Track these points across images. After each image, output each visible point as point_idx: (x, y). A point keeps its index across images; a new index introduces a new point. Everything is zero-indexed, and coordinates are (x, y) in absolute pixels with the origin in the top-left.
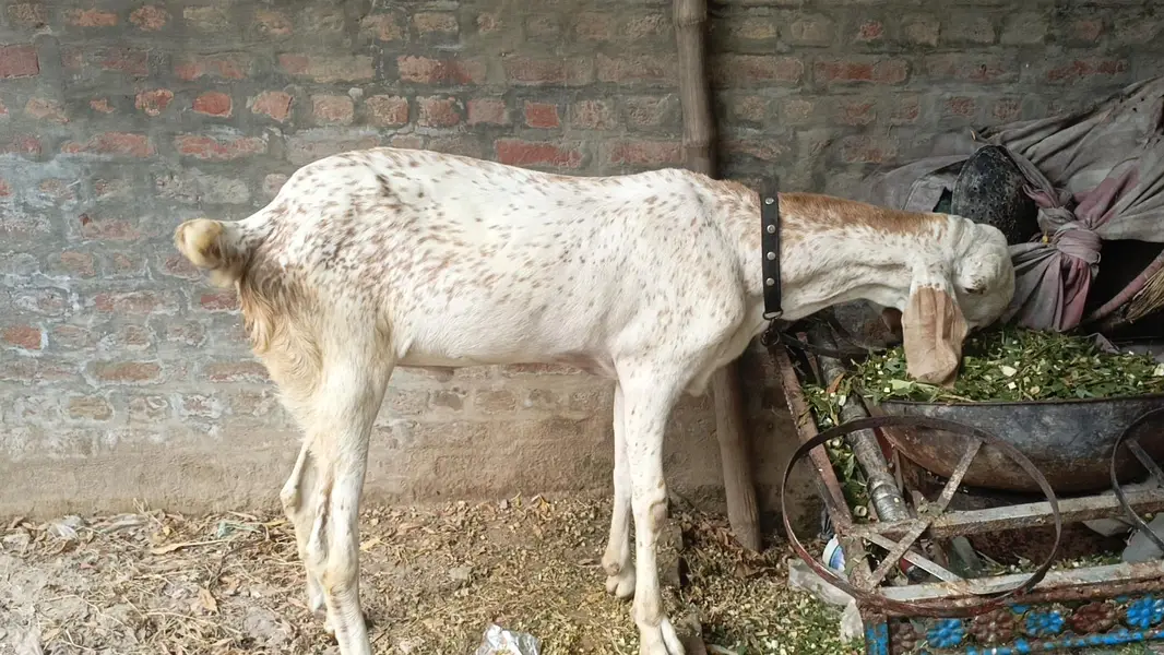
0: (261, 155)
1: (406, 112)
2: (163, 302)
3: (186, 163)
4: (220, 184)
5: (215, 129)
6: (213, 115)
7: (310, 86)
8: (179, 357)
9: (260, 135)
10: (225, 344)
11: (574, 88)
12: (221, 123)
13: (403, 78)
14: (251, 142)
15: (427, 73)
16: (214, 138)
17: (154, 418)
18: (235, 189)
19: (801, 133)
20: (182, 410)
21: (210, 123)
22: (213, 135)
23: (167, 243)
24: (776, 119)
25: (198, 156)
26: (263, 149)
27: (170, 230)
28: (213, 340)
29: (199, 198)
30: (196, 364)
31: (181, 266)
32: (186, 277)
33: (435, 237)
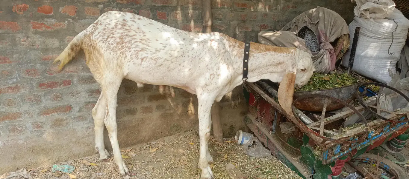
0: (64, 29)
2: (24, 88)
3: (34, 33)
4: (48, 41)
5: (46, 19)
6: (46, 14)
7: (84, 4)
8: (30, 108)
9: (64, 21)
10: (50, 102)
11: (172, 7)
12: (49, 17)
13: (117, 2)
14: (61, 24)
15: (125, 0)
17: (20, 134)
18: (54, 42)
19: (231, 22)
20: (32, 129)
21: (44, 17)
22: (45, 22)
23: (25, 64)
24: (225, 18)
25: (39, 30)
26: (65, 27)
27: (27, 59)
28: (44, 100)
29: (39, 46)
30: (37, 110)
31: (31, 73)
32: (33, 77)
33: (141, 42)
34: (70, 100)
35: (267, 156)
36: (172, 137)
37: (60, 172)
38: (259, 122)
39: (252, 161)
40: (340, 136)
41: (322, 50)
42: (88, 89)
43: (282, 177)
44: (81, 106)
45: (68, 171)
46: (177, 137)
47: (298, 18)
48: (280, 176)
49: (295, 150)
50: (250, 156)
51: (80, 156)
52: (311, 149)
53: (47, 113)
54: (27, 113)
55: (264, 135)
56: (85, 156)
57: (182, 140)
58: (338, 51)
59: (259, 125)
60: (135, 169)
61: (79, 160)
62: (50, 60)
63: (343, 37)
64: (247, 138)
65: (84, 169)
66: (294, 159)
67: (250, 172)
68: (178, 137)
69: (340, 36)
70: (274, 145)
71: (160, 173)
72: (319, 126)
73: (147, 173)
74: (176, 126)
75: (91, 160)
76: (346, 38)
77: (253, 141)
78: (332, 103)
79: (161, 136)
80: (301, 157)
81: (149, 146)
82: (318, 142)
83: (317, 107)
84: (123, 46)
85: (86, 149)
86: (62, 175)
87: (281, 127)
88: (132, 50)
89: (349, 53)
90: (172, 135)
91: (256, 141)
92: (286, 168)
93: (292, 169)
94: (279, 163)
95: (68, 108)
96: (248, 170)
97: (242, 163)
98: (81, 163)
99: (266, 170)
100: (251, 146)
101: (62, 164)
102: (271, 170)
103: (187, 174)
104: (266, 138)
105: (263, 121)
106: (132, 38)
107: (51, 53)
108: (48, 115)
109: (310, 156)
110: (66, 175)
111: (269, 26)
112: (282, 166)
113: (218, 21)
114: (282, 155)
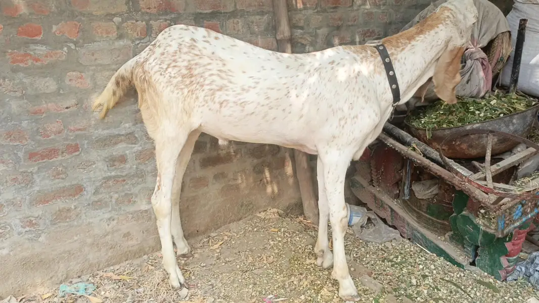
0: (63, 61)
1: (145, 30)
3: (14, 71)
4: (38, 82)
5: (32, 47)
6: (31, 38)
7: (91, 17)
8: (16, 195)
9: (62, 48)
10: (47, 181)
11: (227, 13)
12: (36, 43)
13: (143, 10)
14: (56, 54)
15: (155, 8)
16: (32, 53)
18: (47, 84)
19: (318, 31)
20: (20, 229)
21: (28, 43)
22: (31, 50)
23: (3, 123)
24: (308, 25)
25: (22, 65)
26: (64, 58)
27: (5, 115)
28: (38, 181)
29: (24, 92)
30: (28, 197)
31: (14, 137)
32: (18, 143)
33: (218, 75)
34: (80, 176)
35: (395, 239)
36: (241, 222)
37: (73, 294)
38: (374, 186)
39: (372, 248)
40: (519, 191)
41: (470, 60)
42: (107, 156)
43: (425, 268)
44: (98, 184)
45: (86, 292)
46: (248, 222)
47: (422, 15)
48: (421, 267)
49: (439, 223)
50: (367, 242)
51: (101, 266)
52: (471, 216)
53: (45, 201)
54: (12, 203)
55: (386, 206)
56: (109, 266)
57: (258, 226)
58: (495, 61)
59: (375, 190)
60: (193, 277)
61: (101, 273)
62: (43, 113)
63: (500, 37)
64: (357, 213)
65: (111, 287)
66: (439, 238)
67: (372, 265)
68: (250, 222)
69: (495, 37)
70: (404, 220)
71: (234, 280)
72: (485, 179)
73: (213, 281)
74: (246, 205)
75: (118, 271)
76: (505, 38)
77: (367, 218)
78: (498, 141)
79: (225, 223)
80: (450, 233)
81: (207, 240)
82: (487, 203)
83: (475, 151)
84: (192, 82)
85: (110, 254)
86: (76, 299)
87: (414, 190)
88: (206, 88)
89: (511, 62)
90: (240, 219)
91: (373, 217)
92: (428, 254)
93: (439, 255)
94: (415, 248)
95: (78, 190)
96: (368, 263)
97: (357, 252)
98: (104, 277)
99: (397, 260)
100: (364, 227)
101: (73, 283)
102: (404, 259)
103: (278, 277)
104: (390, 210)
105: (383, 185)
106: (206, 69)
107: (44, 102)
108: (46, 204)
109: (470, 228)
110: (84, 299)
111: (376, 31)
112: (421, 252)
113: (299, 30)
114: (419, 235)
